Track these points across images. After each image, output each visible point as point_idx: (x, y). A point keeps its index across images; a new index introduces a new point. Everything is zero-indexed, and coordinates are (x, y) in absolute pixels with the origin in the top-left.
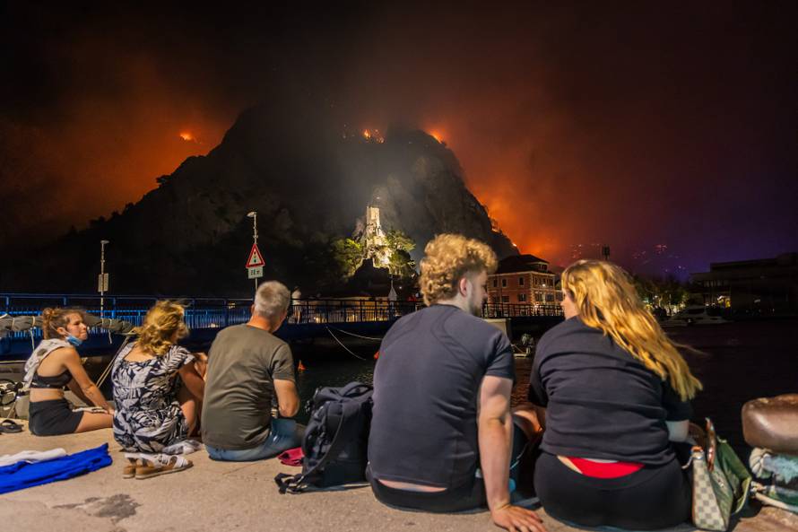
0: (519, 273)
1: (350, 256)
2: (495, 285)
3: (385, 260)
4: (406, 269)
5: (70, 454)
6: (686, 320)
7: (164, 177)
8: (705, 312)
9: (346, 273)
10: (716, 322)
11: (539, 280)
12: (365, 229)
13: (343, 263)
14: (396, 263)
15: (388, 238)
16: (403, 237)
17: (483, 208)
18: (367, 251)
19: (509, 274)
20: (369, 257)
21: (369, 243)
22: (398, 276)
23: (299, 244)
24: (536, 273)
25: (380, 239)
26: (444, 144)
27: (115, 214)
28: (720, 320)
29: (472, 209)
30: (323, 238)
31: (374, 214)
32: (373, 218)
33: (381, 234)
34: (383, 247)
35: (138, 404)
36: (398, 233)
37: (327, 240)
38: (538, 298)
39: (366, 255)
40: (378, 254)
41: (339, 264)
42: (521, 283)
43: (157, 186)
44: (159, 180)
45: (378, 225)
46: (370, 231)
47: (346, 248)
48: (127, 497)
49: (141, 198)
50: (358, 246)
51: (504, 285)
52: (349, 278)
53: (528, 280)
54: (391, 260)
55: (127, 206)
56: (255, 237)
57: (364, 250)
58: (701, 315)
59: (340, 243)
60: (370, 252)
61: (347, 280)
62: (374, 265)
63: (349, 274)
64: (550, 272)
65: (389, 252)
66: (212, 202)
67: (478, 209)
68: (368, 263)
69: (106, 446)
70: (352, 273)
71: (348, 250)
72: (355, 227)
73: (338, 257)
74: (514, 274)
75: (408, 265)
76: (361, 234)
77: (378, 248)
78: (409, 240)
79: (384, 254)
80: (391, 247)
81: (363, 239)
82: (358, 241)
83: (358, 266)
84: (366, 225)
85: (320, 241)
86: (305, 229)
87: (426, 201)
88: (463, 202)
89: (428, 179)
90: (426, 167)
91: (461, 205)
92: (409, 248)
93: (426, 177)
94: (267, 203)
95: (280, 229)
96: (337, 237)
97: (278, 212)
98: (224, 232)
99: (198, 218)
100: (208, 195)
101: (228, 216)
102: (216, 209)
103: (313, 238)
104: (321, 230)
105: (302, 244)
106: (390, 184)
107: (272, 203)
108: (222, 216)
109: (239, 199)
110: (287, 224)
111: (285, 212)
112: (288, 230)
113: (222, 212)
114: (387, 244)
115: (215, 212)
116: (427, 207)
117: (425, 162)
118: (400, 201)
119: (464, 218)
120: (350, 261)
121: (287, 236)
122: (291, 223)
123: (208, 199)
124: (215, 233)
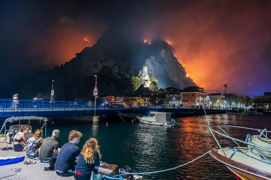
0: (192, 92)
2: (184, 96)
3: (148, 85)
4: (155, 88)
5: (18, 157)
6: (248, 113)
7: (78, 53)
8: (256, 110)
10: (259, 114)
11: (199, 95)
12: (142, 74)
13: (134, 85)
14: (152, 86)
15: (149, 77)
16: (154, 77)
17: (183, 68)
18: (142, 81)
20: (143, 83)
21: (143, 79)
22: (152, 90)
23: (120, 77)
24: (199, 93)
25: (147, 77)
26: (171, 45)
27: (62, 65)
28: (261, 114)
30: (128, 76)
31: (145, 69)
33: (147, 76)
34: (148, 80)
35: (30, 149)
36: (153, 76)
37: (129, 77)
38: (198, 101)
40: (146, 83)
41: (133, 85)
42: (193, 96)
43: (75, 56)
44: (76, 54)
45: (147, 73)
46: (144, 74)
47: (135, 80)
48: (21, 168)
49: (70, 60)
50: (139, 79)
51: (187, 96)
52: (136, 90)
53: (195, 95)
54: (150, 85)
56: (96, 83)
57: (141, 81)
58: (254, 111)
59: (134, 78)
60: (143, 82)
61: (135, 91)
62: (144, 86)
63: (136, 89)
64: (203, 93)
65: (149, 82)
66: (92, 62)
68: (142, 86)
69: (24, 156)
70: (137, 88)
72: (139, 73)
73: (132, 83)
74: (190, 93)
75: (156, 87)
76: (141, 75)
77: (146, 81)
78: (157, 78)
79: (148, 83)
80: (150, 80)
81: (141, 77)
82: (140, 78)
83: (139, 86)
84: (142, 72)
85: (127, 77)
86: (122, 73)
87: (164, 65)
88: (176, 66)
89: (165, 57)
90: (164, 53)
91: (176, 67)
92: (156, 81)
93: (164, 57)
94: (110, 63)
95: (114, 72)
96: (133, 76)
97: (114, 66)
98: (96, 72)
99: (88, 67)
100: (91, 60)
101: (97, 67)
102: (94, 65)
103: (125, 76)
104: (128, 73)
105: (121, 77)
106: (152, 59)
107: (112, 63)
108: (95, 67)
109: (101, 61)
110: (117, 71)
111: (116, 67)
112: (117, 73)
113: (96, 66)
114: (149, 79)
115: (93, 66)
116: (164, 67)
117: (164, 52)
118: (155, 65)
119: (177, 71)
120: (136, 84)
121: (116, 75)
122: (118, 71)
123: (91, 62)
124: (93, 72)
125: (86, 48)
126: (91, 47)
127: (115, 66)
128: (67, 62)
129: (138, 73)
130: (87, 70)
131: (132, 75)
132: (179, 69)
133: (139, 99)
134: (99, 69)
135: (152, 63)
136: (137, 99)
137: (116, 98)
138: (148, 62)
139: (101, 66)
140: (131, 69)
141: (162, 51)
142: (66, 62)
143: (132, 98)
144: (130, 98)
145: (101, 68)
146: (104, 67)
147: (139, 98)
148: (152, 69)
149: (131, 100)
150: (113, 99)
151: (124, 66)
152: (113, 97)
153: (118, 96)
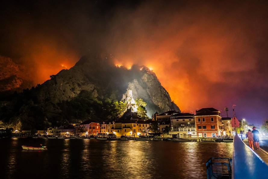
0: (211, 116)
1: (122, 107)
2: (199, 121)
3: (135, 109)
7: (53, 75)
9: (120, 114)
11: (219, 120)
13: (119, 110)
15: (136, 101)
16: (142, 101)
19: (206, 116)
21: (129, 103)
25: (133, 102)
27: (33, 88)
31: (130, 93)
32: (130, 94)
33: (133, 100)
34: (134, 104)
36: (140, 100)
37: (111, 102)
39: (128, 107)
40: (133, 107)
41: (117, 110)
42: (212, 120)
43: (50, 79)
44: (51, 77)
45: (132, 96)
46: (129, 98)
49: (44, 82)
50: (124, 104)
51: (204, 121)
53: (215, 119)
54: (138, 109)
55: (38, 85)
59: (117, 102)
60: (130, 106)
61: (120, 117)
62: (132, 111)
65: (136, 107)
66: (69, 86)
67: (166, 93)
68: (129, 111)
70: (122, 114)
71: (121, 105)
73: (116, 108)
74: (209, 116)
75: (144, 112)
76: (125, 99)
77: (132, 105)
78: (144, 102)
80: (137, 105)
81: (126, 101)
82: (124, 102)
83: (124, 112)
84: (127, 97)
85: (108, 102)
86: (102, 97)
87: (147, 90)
89: (148, 82)
90: (147, 78)
91: (160, 91)
92: (144, 105)
94: (89, 87)
95: (94, 97)
97: (93, 91)
98: (73, 97)
99: (64, 91)
100: (68, 83)
101: (75, 91)
103: (106, 101)
104: (109, 98)
105: (102, 102)
106: (135, 83)
107: (91, 87)
108: (73, 91)
109: (79, 85)
110: (96, 95)
112: (96, 97)
113: (73, 90)
114: (136, 103)
115: (70, 89)
117: (147, 76)
118: (138, 89)
119: (161, 96)
120: (122, 109)
121: (96, 100)
122: (98, 95)
124: (70, 97)
125: (62, 70)
127: (95, 90)
128: (39, 85)
129: (122, 97)
130: (63, 94)
131: (114, 100)
132: (163, 94)
133: (135, 126)
134: (77, 93)
135: (136, 87)
136: (133, 126)
137: (101, 126)
138: (131, 85)
139: (79, 90)
140: (112, 94)
141: (144, 75)
144: (123, 125)
145: (79, 92)
146: (82, 92)
148: (136, 93)
149: (124, 127)
150: (98, 127)
151: (104, 90)
152: (98, 124)
153: (104, 123)
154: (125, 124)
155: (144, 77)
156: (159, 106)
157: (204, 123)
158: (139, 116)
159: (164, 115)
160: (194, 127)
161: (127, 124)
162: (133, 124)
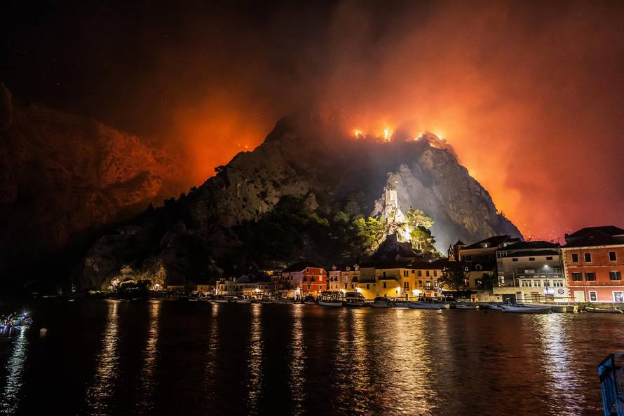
0: (607, 247)
1: (373, 231)
2: (575, 260)
3: (406, 236)
4: (426, 245)
7: (220, 167)
9: (370, 247)
12: (384, 209)
13: (367, 238)
14: (416, 239)
15: (407, 216)
16: (422, 215)
18: (389, 228)
19: (594, 248)
20: (391, 233)
21: (390, 221)
22: (420, 251)
23: (325, 221)
25: (400, 217)
26: (444, 140)
27: (183, 195)
29: (477, 193)
30: (345, 217)
31: (392, 196)
32: (391, 199)
33: (400, 213)
34: (404, 224)
36: (416, 212)
37: (349, 219)
39: (388, 231)
40: (400, 230)
41: (362, 239)
42: (613, 259)
43: (215, 174)
44: (216, 170)
45: (397, 205)
46: (389, 210)
47: (368, 225)
49: (202, 183)
50: (379, 223)
51: (588, 260)
52: (373, 252)
54: (412, 235)
57: (385, 227)
59: (362, 221)
60: (392, 229)
61: (371, 254)
62: (398, 240)
63: (373, 248)
65: (409, 229)
66: (255, 187)
67: (483, 194)
68: (391, 239)
71: (372, 226)
72: (375, 207)
73: (361, 233)
74: (602, 247)
75: (428, 241)
76: (380, 213)
77: (399, 225)
78: (427, 218)
79: (405, 230)
80: (411, 224)
81: (383, 217)
82: (379, 219)
83: (381, 241)
84: (384, 206)
85: (342, 220)
86: (329, 210)
87: (434, 187)
88: (468, 188)
89: (434, 168)
90: (432, 158)
91: (467, 190)
92: (428, 225)
93: (432, 167)
94: (296, 189)
95: (309, 210)
96: (357, 217)
97: (307, 196)
98: (265, 212)
99: (245, 200)
100: (252, 182)
101: (267, 199)
102: (258, 193)
103: (337, 218)
104: (344, 212)
105: (327, 221)
106: (403, 172)
107: (302, 189)
108: (263, 199)
109: (276, 185)
110: (314, 206)
111: (313, 196)
112: (315, 211)
113: (263, 195)
114: (407, 221)
115: (258, 195)
116: (435, 191)
117: (432, 154)
118: (411, 187)
119: (471, 202)
120: (374, 236)
121: (314, 216)
122: (318, 205)
123: (253, 185)
124: (257, 211)
125: (239, 153)
126: (251, 151)
127: (311, 195)
128: (194, 189)
129: (373, 208)
130: (244, 207)
131: (354, 215)
132: (475, 195)
133: (406, 274)
134: (272, 203)
135: (405, 183)
136: (402, 274)
137: (328, 275)
138: (396, 180)
139: (276, 196)
140: (349, 201)
141: (426, 152)
142: (191, 189)
143: (384, 273)
144: (379, 272)
145: (275, 201)
146: (284, 199)
147: (406, 270)
148: (406, 196)
149: (380, 278)
150: (321, 278)
151: (331, 193)
152: (322, 270)
153: (334, 268)
154: (384, 270)
155: (425, 156)
156: (466, 226)
157: (588, 267)
158: (416, 250)
159: (480, 247)
160: (560, 276)
161: (389, 271)
162: (402, 270)
